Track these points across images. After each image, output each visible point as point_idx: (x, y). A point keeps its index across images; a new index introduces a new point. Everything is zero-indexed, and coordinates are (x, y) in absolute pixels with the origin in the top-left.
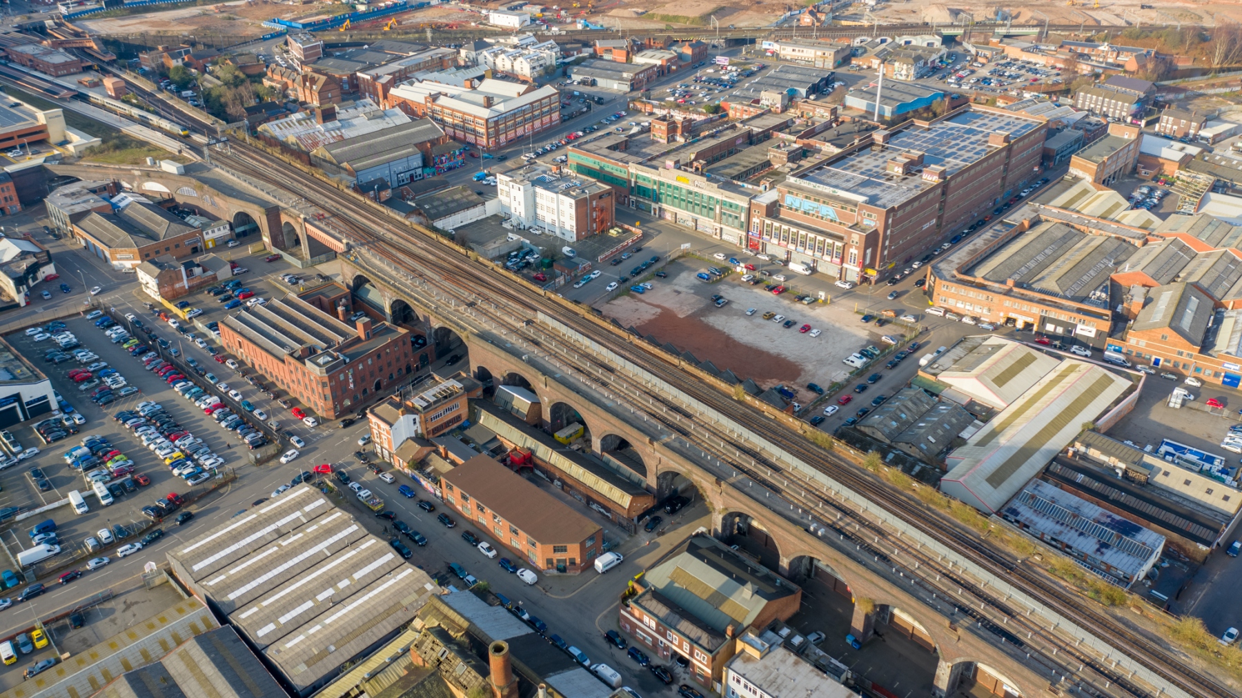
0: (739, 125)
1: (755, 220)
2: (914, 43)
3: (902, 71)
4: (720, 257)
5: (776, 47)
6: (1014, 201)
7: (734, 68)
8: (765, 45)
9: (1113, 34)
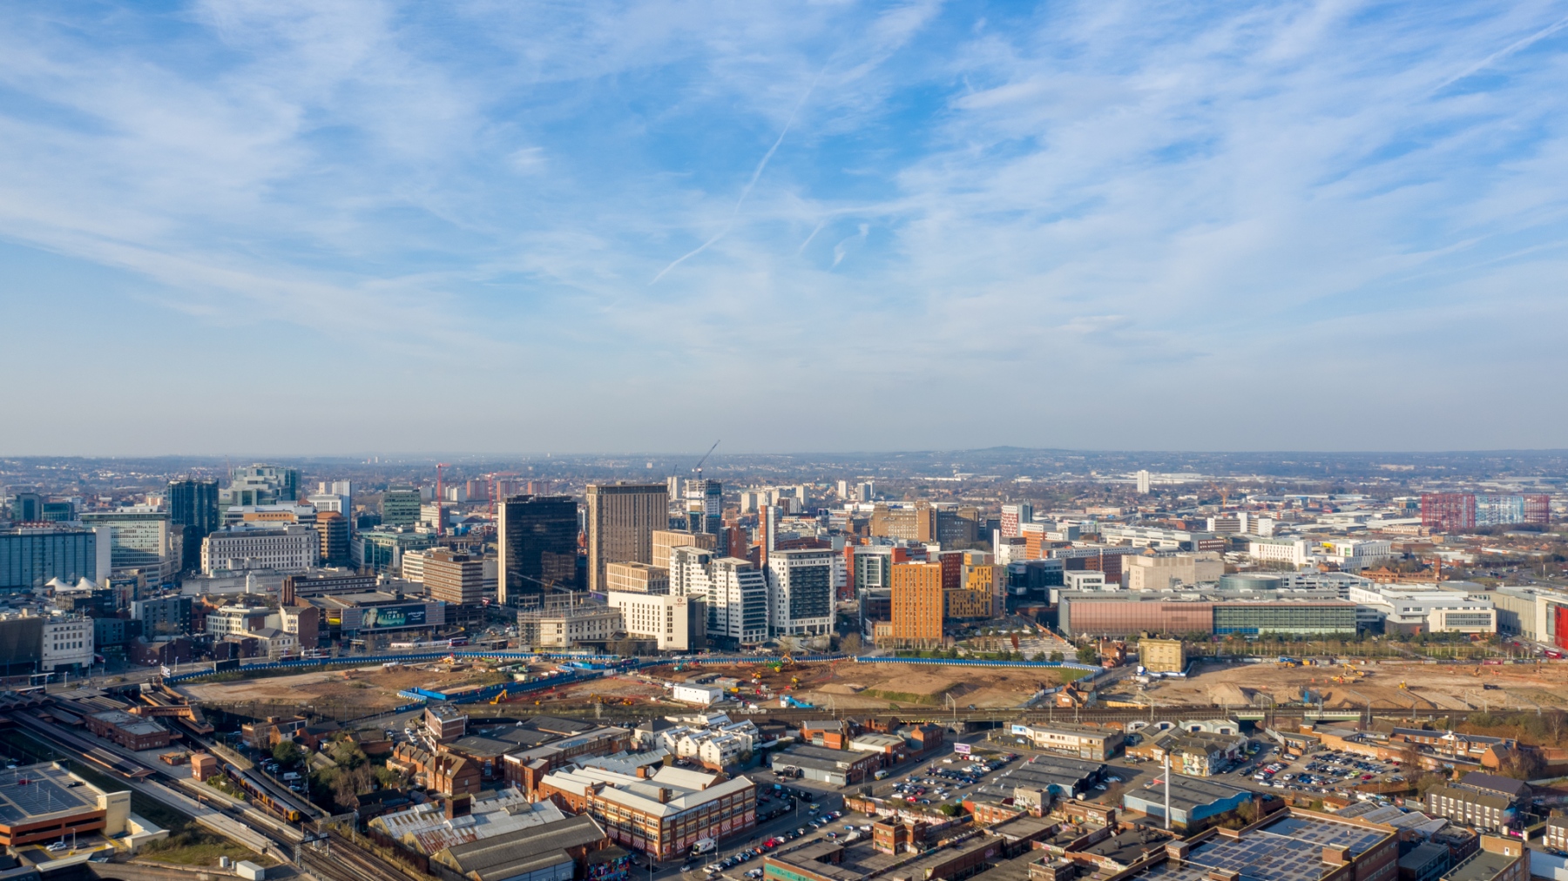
0: (988, 832)
2: (1204, 729)
3: (1193, 765)
5: (1029, 732)
7: (978, 759)
8: (1016, 730)
9: (1456, 720)
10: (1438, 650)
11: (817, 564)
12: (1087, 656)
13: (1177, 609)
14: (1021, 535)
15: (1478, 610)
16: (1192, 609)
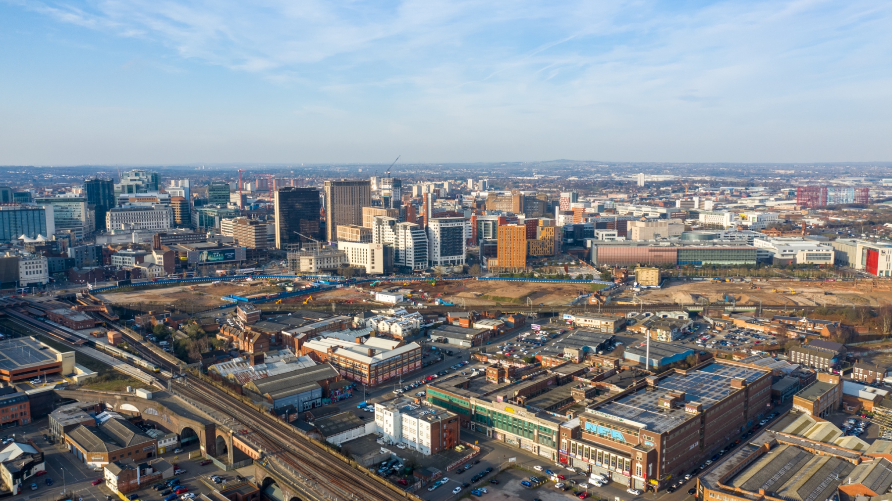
0: (549, 371)
1: (564, 441)
2: (669, 316)
4: (538, 468)
5: (573, 318)
6: (755, 429)
7: (544, 332)
8: (565, 317)
9: (808, 311)
10: (801, 274)
11: (456, 225)
12: (606, 276)
13: (657, 251)
14: (571, 209)
15: (824, 252)
16: (666, 251)
